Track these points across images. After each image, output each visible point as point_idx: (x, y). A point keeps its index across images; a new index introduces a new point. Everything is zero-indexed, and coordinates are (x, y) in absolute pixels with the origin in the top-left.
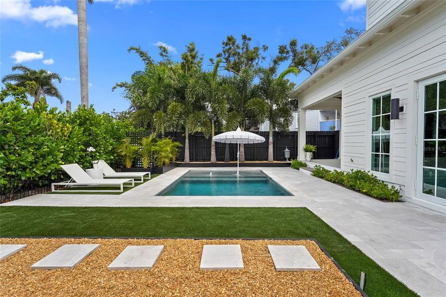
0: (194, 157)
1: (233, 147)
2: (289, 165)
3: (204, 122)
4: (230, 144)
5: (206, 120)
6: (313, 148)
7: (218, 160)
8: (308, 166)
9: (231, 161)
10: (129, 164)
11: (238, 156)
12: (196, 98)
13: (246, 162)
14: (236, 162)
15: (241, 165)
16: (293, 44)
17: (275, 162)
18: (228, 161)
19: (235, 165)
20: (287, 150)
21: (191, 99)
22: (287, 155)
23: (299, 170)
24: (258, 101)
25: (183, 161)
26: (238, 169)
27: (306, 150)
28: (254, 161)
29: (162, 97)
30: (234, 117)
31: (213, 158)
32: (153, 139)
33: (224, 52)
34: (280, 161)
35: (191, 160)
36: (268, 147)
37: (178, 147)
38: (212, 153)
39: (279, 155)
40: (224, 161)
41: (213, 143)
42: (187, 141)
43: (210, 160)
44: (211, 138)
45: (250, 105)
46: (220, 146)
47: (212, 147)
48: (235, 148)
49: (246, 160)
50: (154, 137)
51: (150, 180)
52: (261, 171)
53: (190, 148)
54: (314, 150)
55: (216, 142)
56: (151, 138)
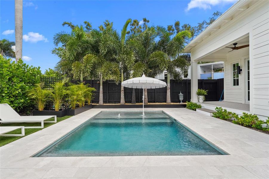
0: (107, 100)
1: (139, 92)
2: (184, 106)
3: (114, 71)
4: (136, 89)
5: (116, 70)
6: (204, 92)
7: (126, 102)
8: (202, 108)
9: (136, 103)
10: (41, 107)
11: (143, 99)
12: (107, 50)
13: (149, 104)
14: (141, 104)
15: (146, 106)
16: (177, 24)
17: (172, 104)
18: (135, 103)
19: (141, 106)
20: (181, 94)
21: (103, 51)
22: (181, 98)
23: (196, 110)
24: (160, 53)
25: (98, 103)
26: (143, 110)
27: (199, 94)
28: (155, 102)
29: (80, 50)
30: (140, 66)
31: (123, 101)
32: (65, 84)
33: (131, 30)
34: (176, 103)
35: (104, 102)
36: (167, 92)
37: (92, 92)
38: (122, 96)
39: (175, 99)
40: (131, 103)
41: (122, 89)
42: (101, 87)
43: (120, 102)
44: (120, 84)
45: (153, 56)
46: (128, 91)
47: (122, 92)
48: (140, 93)
49: (149, 102)
50: (67, 81)
51: (56, 123)
52: (163, 112)
53: (104, 93)
54: (206, 94)
55: (124, 87)
56: (63, 83)
